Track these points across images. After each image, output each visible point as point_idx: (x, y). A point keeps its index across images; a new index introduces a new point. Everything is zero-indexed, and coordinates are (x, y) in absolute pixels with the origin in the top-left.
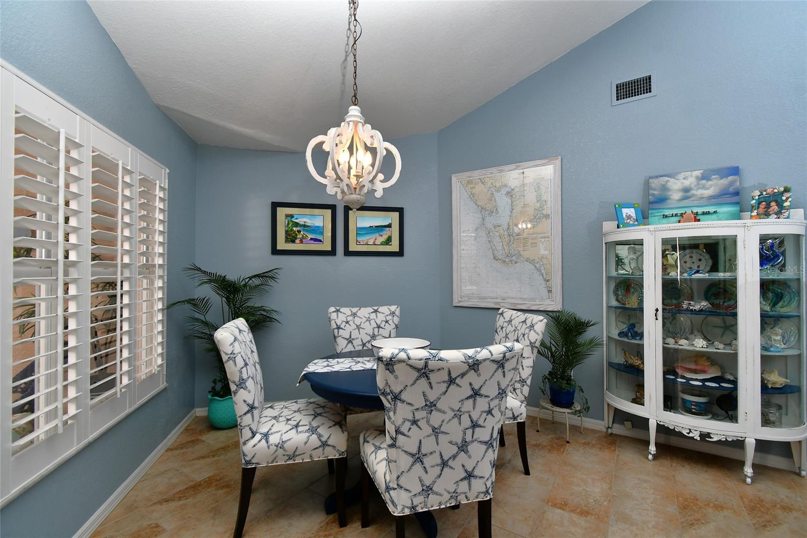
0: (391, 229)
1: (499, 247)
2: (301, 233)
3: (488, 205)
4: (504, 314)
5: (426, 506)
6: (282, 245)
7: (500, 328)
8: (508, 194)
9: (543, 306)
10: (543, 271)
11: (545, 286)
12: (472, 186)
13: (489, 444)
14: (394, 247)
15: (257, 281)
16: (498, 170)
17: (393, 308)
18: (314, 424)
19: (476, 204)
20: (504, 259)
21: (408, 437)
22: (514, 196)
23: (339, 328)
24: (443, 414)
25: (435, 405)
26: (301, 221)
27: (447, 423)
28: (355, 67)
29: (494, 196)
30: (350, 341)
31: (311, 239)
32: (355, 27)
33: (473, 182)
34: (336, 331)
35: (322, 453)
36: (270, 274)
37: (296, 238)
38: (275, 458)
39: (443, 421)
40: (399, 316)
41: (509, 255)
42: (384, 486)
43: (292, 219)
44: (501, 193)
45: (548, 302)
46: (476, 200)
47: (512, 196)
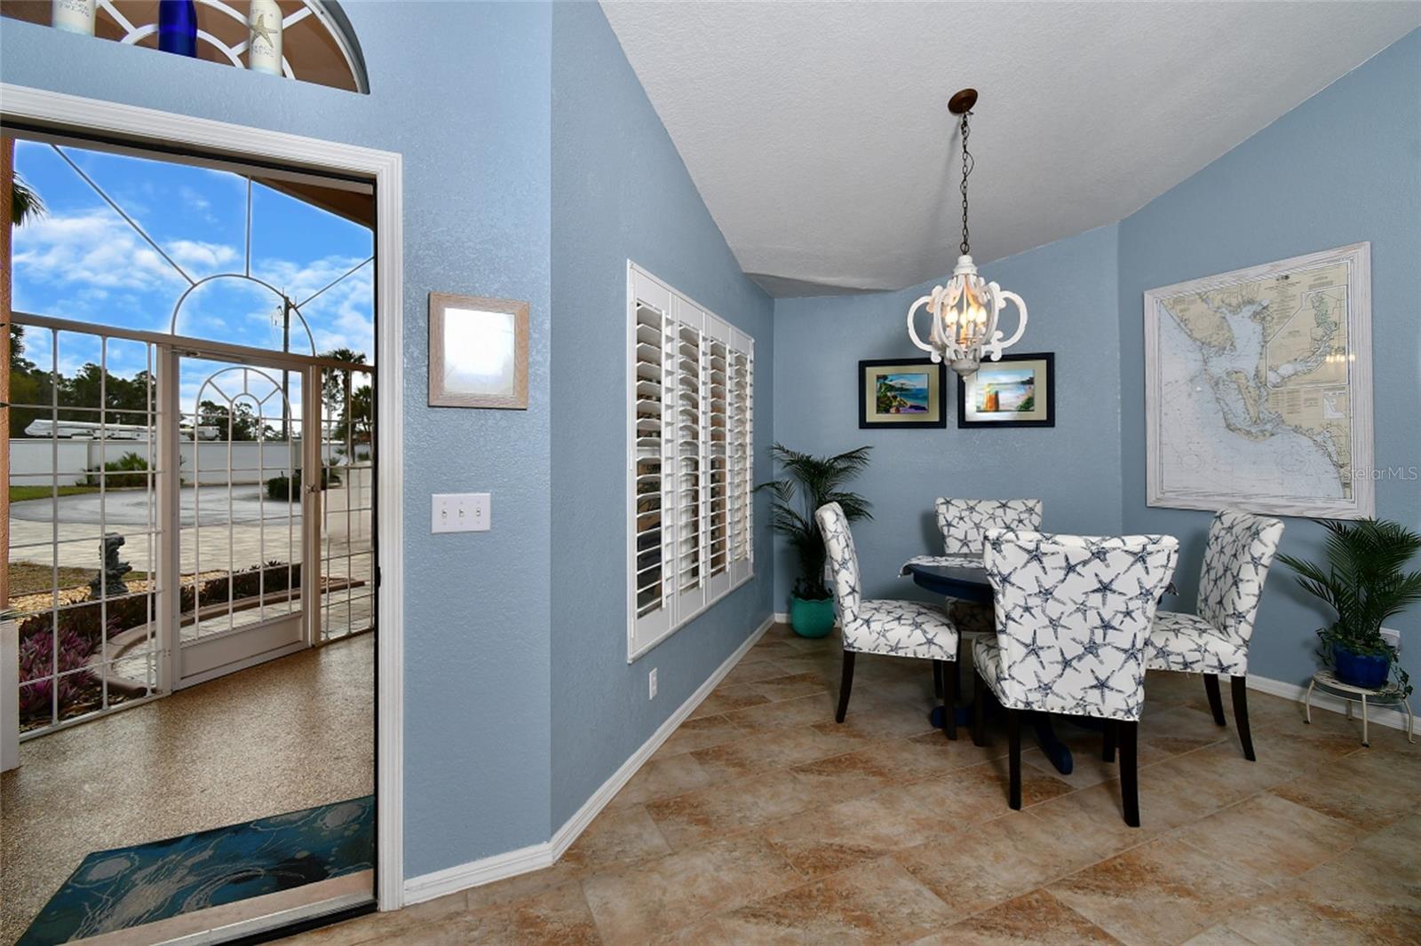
0: (1032, 386)
1: (1239, 407)
2: (898, 399)
3: (1215, 337)
4: (1223, 518)
5: (1044, 705)
6: (872, 416)
7: (1214, 538)
8: (1255, 317)
9: (1331, 510)
10: (1331, 449)
11: (1336, 475)
12: (1182, 307)
13: (1130, 654)
14: (1039, 413)
15: (841, 465)
16: (1234, 277)
17: (1031, 503)
18: (919, 620)
19: (1191, 338)
20: (1248, 429)
21: (1020, 624)
22: (1269, 318)
23: (949, 525)
24: (1062, 606)
25: (1051, 593)
26: (896, 383)
27: (1068, 616)
28: (965, 208)
29: (1227, 321)
30: (965, 543)
31: (911, 407)
32: (965, 160)
33: (1184, 301)
34: (945, 529)
35: (927, 650)
36: (859, 454)
37: (891, 407)
38: (877, 646)
39: (1062, 613)
40: (1040, 513)
41: (1258, 421)
42: (995, 677)
43: (886, 382)
44: (1240, 315)
45: (1344, 504)
46: (1191, 331)
47: (1264, 318)
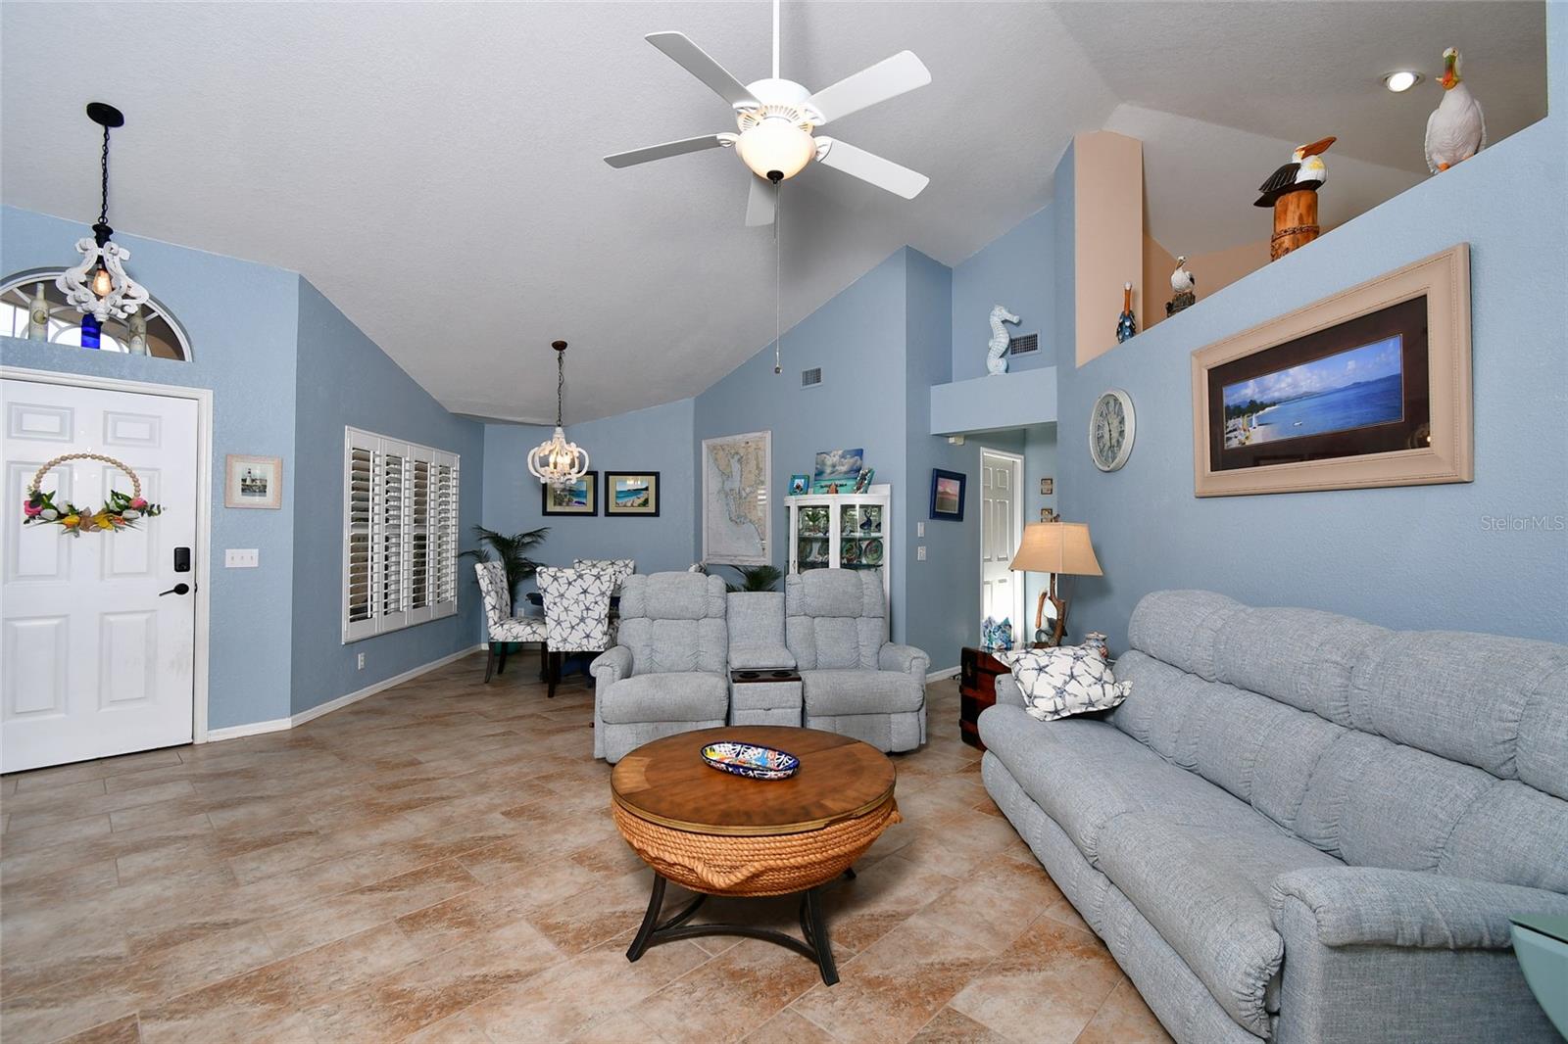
2: (568, 497)
3: (726, 470)
6: (551, 507)
8: (739, 461)
9: (759, 562)
10: (760, 531)
11: (761, 544)
12: (716, 452)
13: (599, 621)
14: (651, 508)
15: (527, 540)
16: (732, 439)
19: (719, 469)
20: (736, 520)
21: (553, 611)
22: (743, 463)
24: (569, 601)
25: (564, 596)
27: (572, 605)
29: (730, 462)
31: (576, 502)
33: (716, 448)
36: (540, 534)
37: (563, 502)
38: (507, 638)
39: (569, 604)
41: (739, 516)
42: (545, 637)
45: (762, 558)
46: (719, 466)
